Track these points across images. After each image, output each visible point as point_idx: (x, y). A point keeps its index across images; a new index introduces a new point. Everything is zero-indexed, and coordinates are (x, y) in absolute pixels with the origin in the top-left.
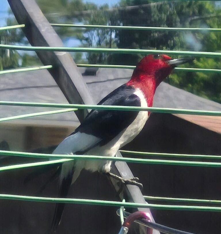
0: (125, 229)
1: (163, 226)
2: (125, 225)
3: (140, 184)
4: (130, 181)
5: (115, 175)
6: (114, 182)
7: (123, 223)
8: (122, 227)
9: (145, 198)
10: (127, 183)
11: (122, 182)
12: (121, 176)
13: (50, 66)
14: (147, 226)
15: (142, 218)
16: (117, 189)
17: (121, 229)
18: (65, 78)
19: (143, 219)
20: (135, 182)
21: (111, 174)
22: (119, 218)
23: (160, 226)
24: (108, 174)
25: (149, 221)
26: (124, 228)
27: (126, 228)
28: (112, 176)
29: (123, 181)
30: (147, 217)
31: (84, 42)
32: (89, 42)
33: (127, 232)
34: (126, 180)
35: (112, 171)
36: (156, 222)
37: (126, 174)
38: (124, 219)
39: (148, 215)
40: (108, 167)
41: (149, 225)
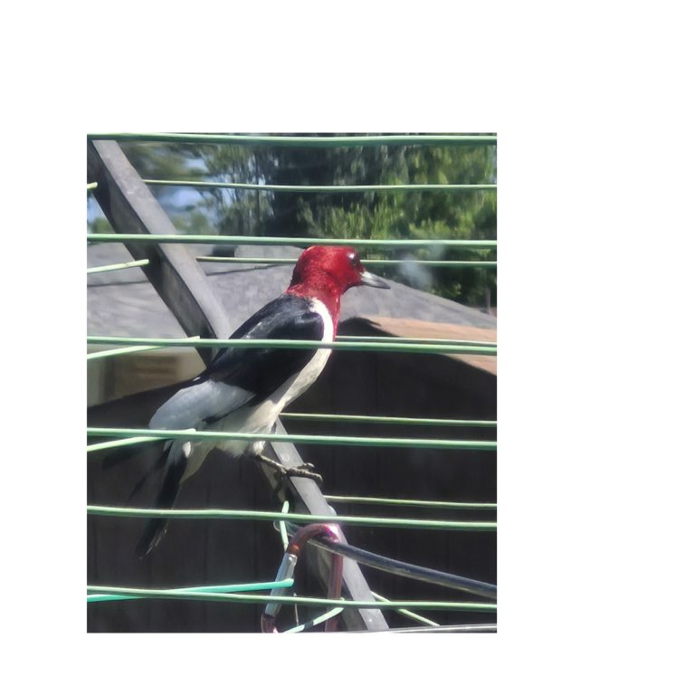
0: (290, 559)
1: (363, 551)
2: (290, 550)
3: (318, 475)
4: (296, 470)
5: (269, 460)
6: (268, 473)
7: (286, 546)
8: (286, 555)
9: (326, 499)
10: (291, 473)
11: (281, 472)
12: (279, 462)
13: (146, 262)
14: (333, 551)
15: (322, 535)
16: (274, 483)
17: (284, 559)
18: (175, 284)
19: (324, 538)
20: (307, 472)
21: (264, 458)
22: (279, 535)
23: (357, 551)
24: (258, 458)
25: (336, 541)
26: (289, 556)
27: (294, 556)
28: (265, 461)
29: (283, 471)
30: (331, 532)
31: (208, 195)
32: (215, 195)
33: (295, 564)
34: (288, 468)
35: (264, 453)
36: (349, 543)
37: (289, 459)
38: (289, 538)
39: (334, 529)
40: (259, 447)
41: (336, 550)
